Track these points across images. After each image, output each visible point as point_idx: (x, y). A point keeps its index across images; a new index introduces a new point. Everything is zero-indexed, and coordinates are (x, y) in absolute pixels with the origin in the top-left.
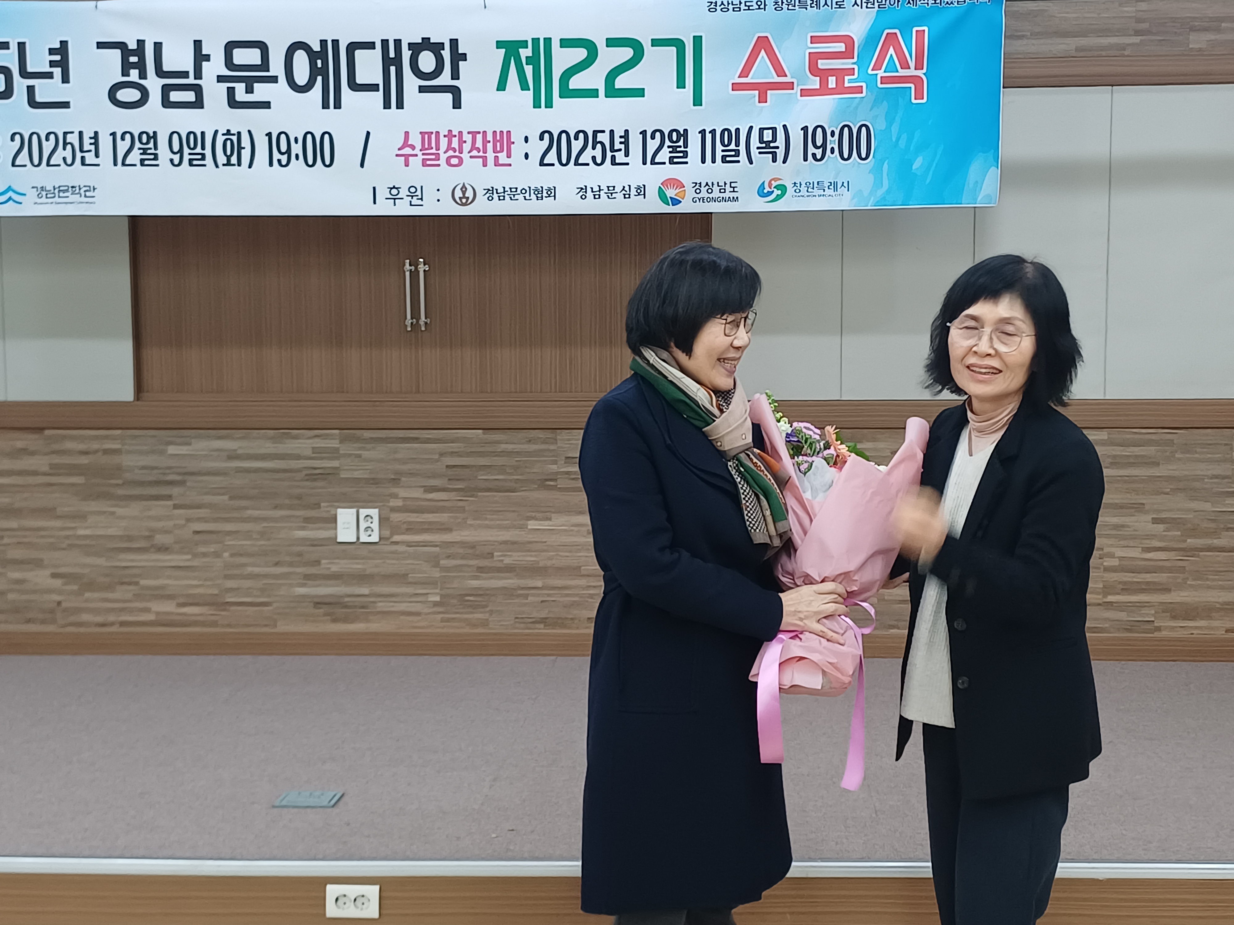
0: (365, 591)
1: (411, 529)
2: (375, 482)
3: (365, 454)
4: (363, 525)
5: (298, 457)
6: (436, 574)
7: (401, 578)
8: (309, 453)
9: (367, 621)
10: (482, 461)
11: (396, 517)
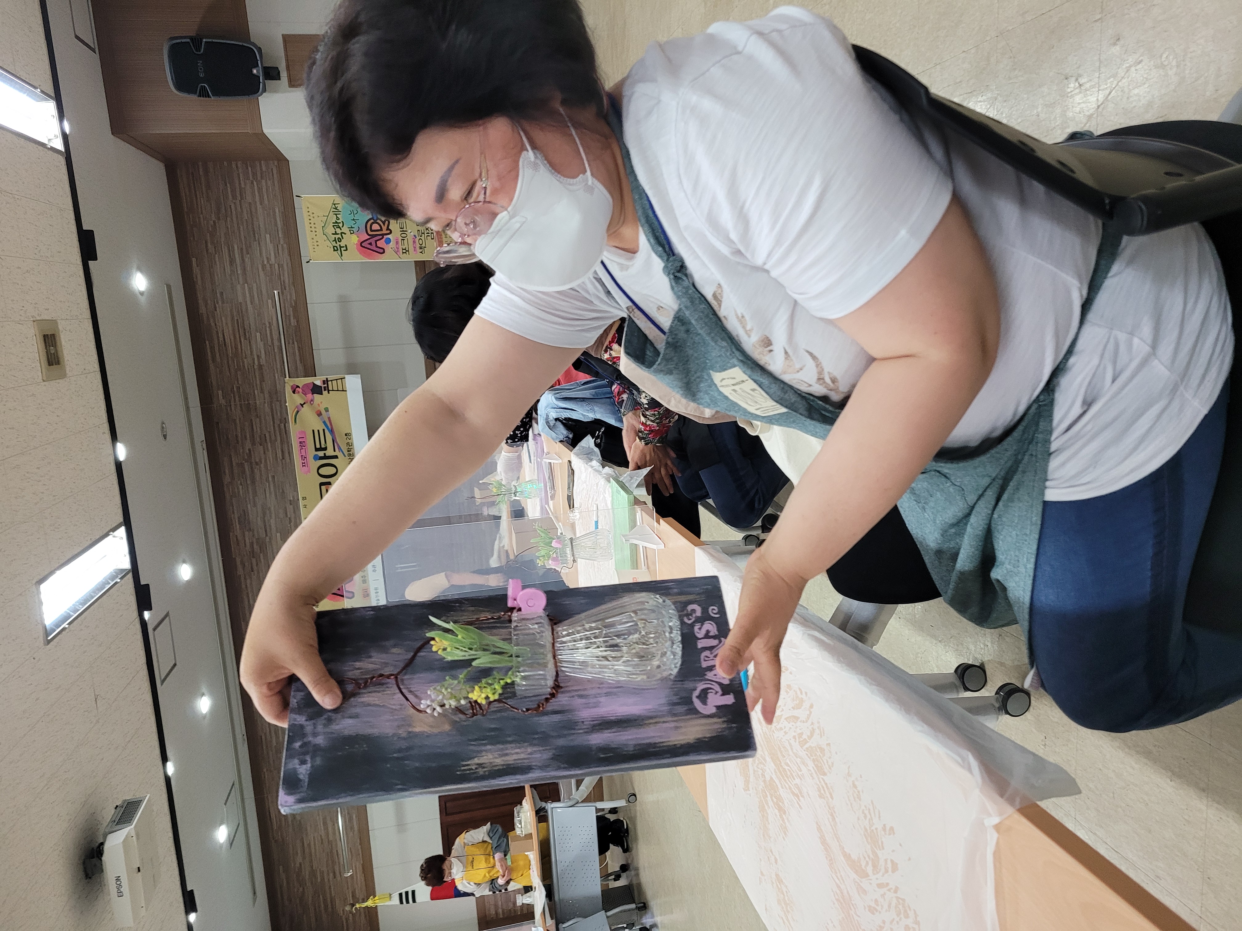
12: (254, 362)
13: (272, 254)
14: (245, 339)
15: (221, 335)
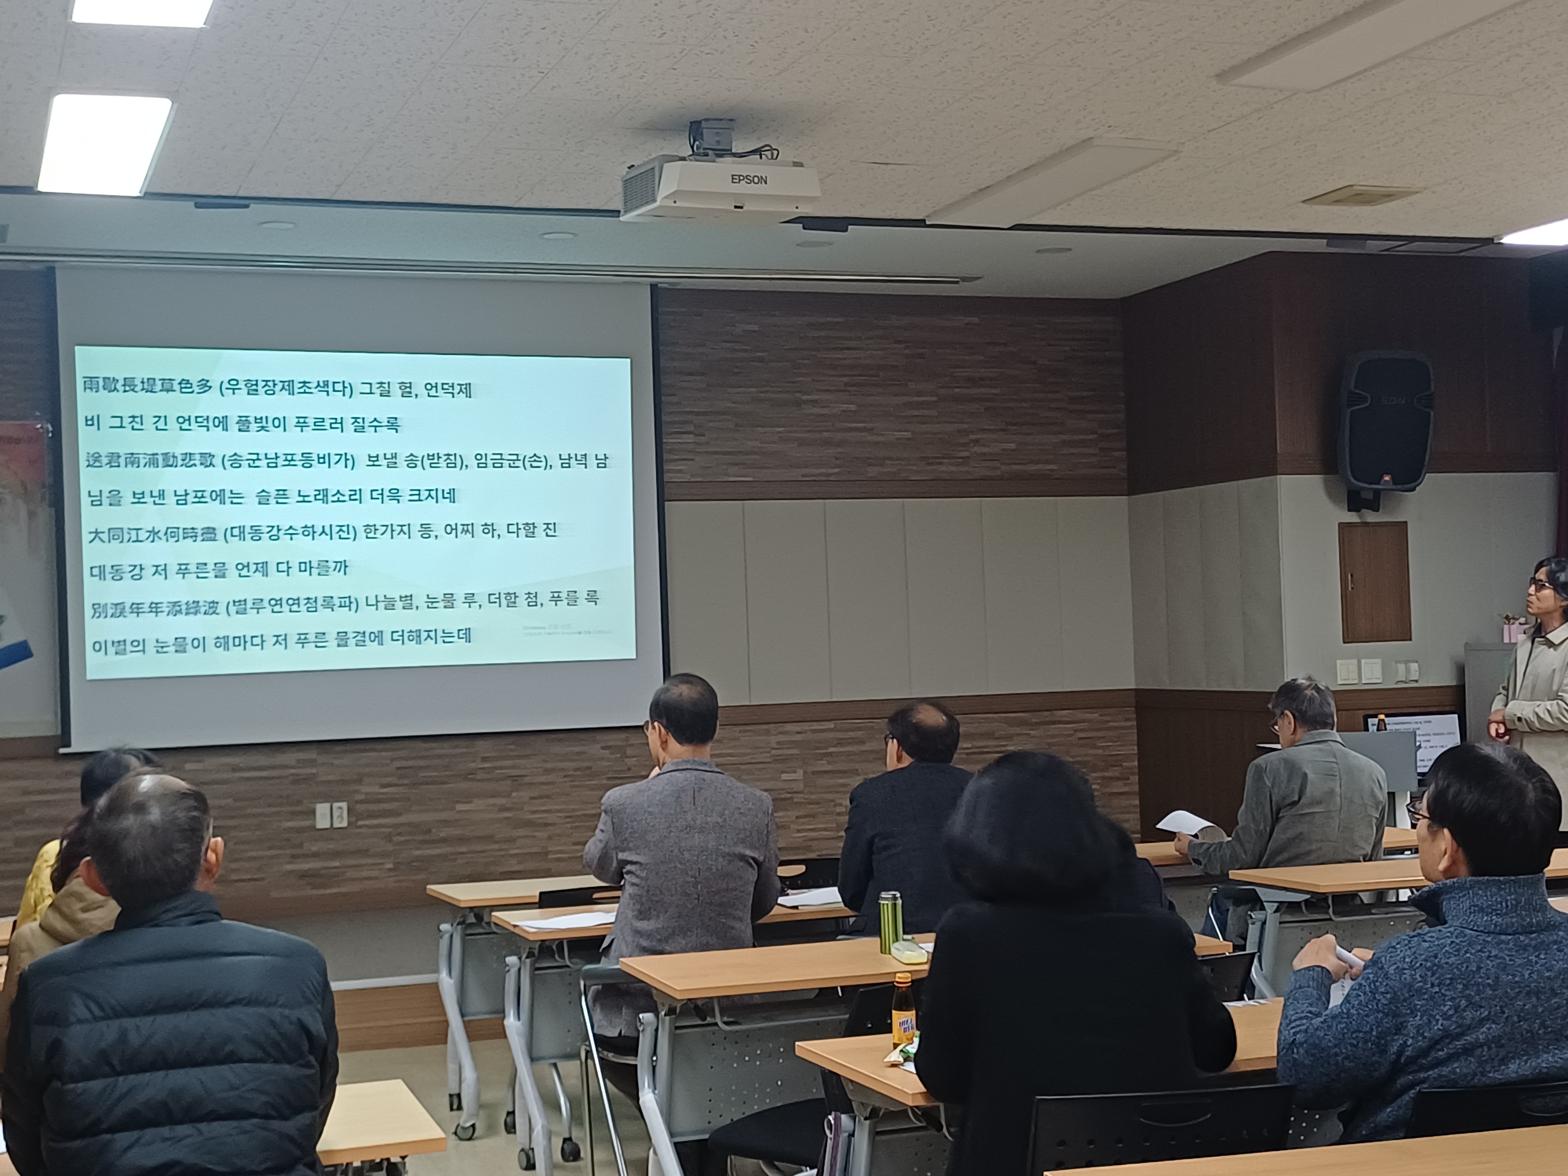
0: (337, 864)
1: (371, 815)
2: (343, 782)
3: (336, 762)
4: (335, 815)
5: (286, 767)
6: (390, 847)
7: (364, 852)
8: (293, 763)
9: (339, 886)
10: (422, 763)
11: (360, 808)
12: (806, 393)
13: (984, 450)
14: (846, 384)
15: (852, 344)
